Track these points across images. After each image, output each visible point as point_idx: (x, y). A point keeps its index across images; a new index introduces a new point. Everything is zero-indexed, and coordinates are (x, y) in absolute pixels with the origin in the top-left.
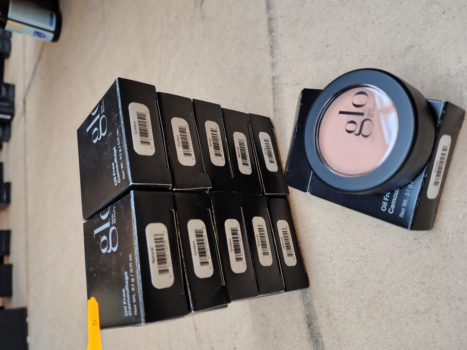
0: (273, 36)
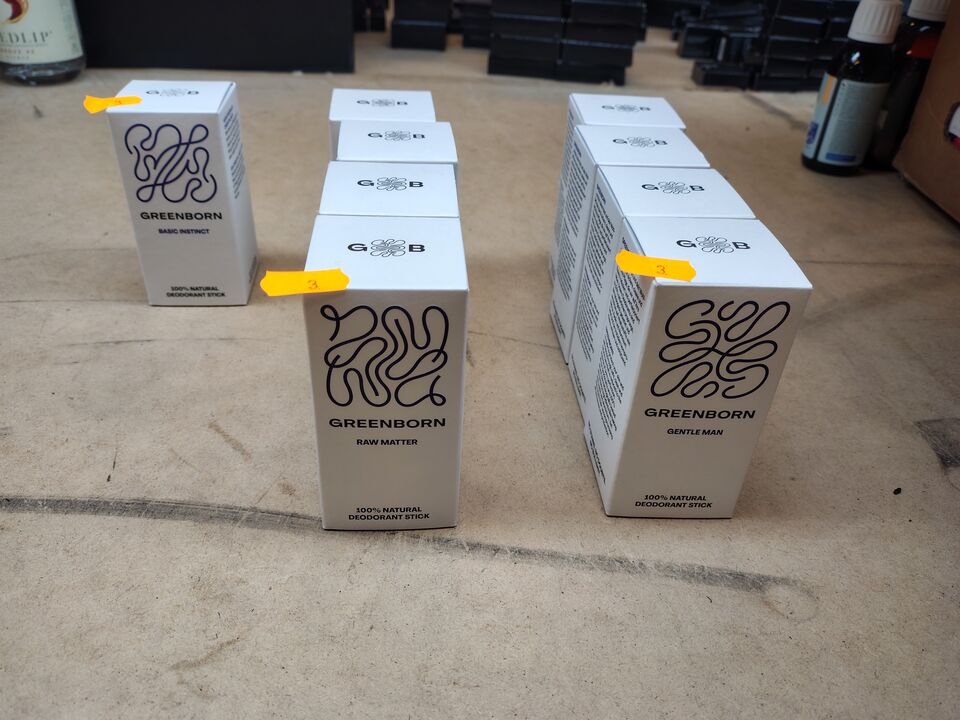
0: (463, 548)
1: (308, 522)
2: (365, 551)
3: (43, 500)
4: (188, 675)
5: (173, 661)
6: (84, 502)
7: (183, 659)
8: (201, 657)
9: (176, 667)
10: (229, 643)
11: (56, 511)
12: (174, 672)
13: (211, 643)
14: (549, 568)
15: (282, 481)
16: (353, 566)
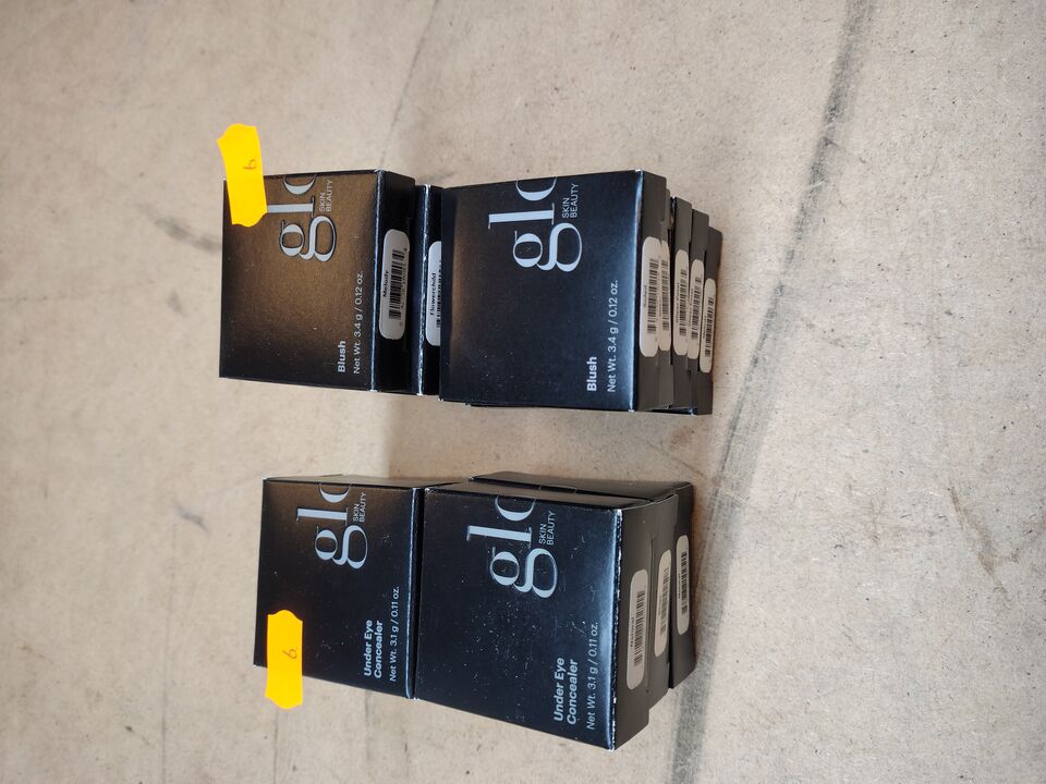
1: (747, 407)
2: (811, 326)
3: (675, 767)
4: (1005, 550)
5: (979, 571)
6: (684, 711)
7: (975, 558)
8: (975, 535)
9: (989, 567)
10: (955, 500)
11: (697, 747)
12: (997, 569)
13: (954, 524)
14: (864, 69)
15: (666, 446)
16: (836, 342)
